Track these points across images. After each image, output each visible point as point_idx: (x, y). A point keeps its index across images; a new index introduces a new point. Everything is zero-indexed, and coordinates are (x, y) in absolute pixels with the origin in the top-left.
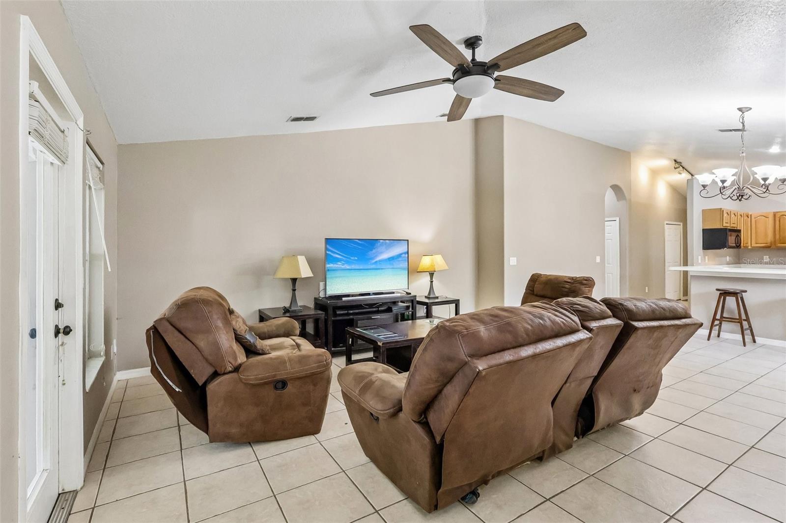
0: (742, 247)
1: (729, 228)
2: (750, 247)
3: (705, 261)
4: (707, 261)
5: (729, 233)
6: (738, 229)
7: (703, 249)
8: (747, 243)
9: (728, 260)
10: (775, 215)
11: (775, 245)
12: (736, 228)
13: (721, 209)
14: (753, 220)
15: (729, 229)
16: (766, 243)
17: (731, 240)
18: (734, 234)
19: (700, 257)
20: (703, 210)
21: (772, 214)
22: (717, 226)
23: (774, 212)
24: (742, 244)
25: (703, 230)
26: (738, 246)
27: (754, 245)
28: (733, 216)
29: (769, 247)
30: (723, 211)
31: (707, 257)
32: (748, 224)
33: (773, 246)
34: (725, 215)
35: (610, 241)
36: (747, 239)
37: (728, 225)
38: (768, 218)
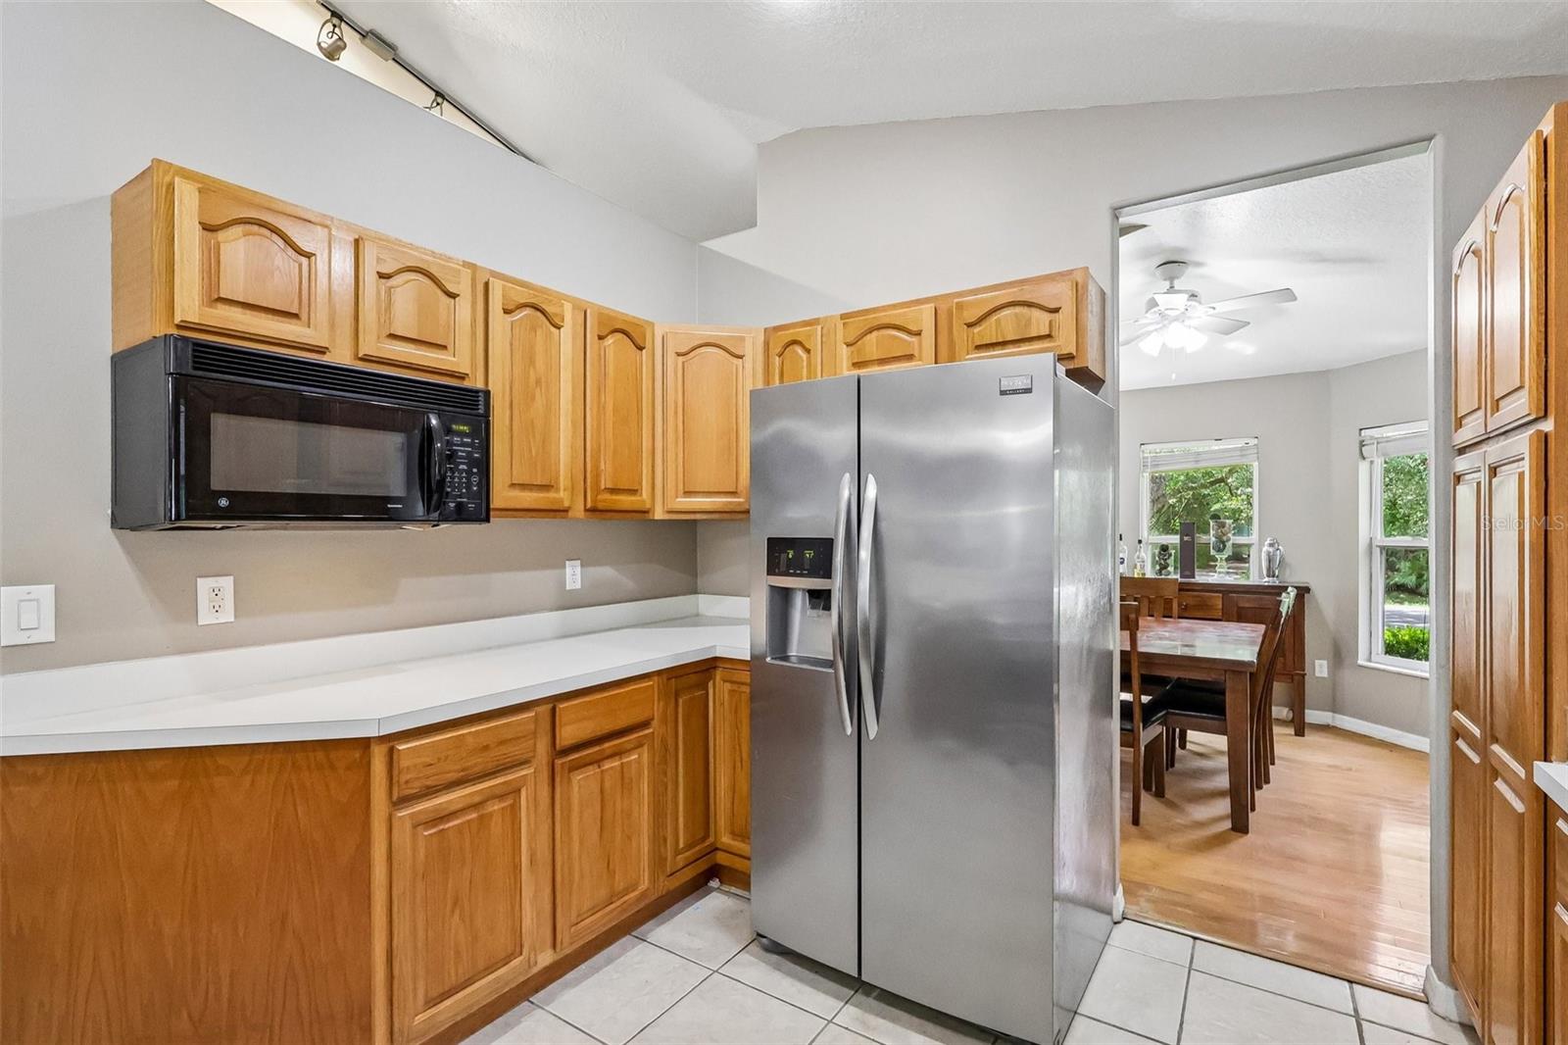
2: (657, 514)
7: (114, 523)
8: (637, 491)
10: (768, 345)
14: (671, 363)
21: (760, 336)
25: (114, 363)
29: (746, 512)
32: (638, 389)
36: (637, 472)
38: (741, 357)
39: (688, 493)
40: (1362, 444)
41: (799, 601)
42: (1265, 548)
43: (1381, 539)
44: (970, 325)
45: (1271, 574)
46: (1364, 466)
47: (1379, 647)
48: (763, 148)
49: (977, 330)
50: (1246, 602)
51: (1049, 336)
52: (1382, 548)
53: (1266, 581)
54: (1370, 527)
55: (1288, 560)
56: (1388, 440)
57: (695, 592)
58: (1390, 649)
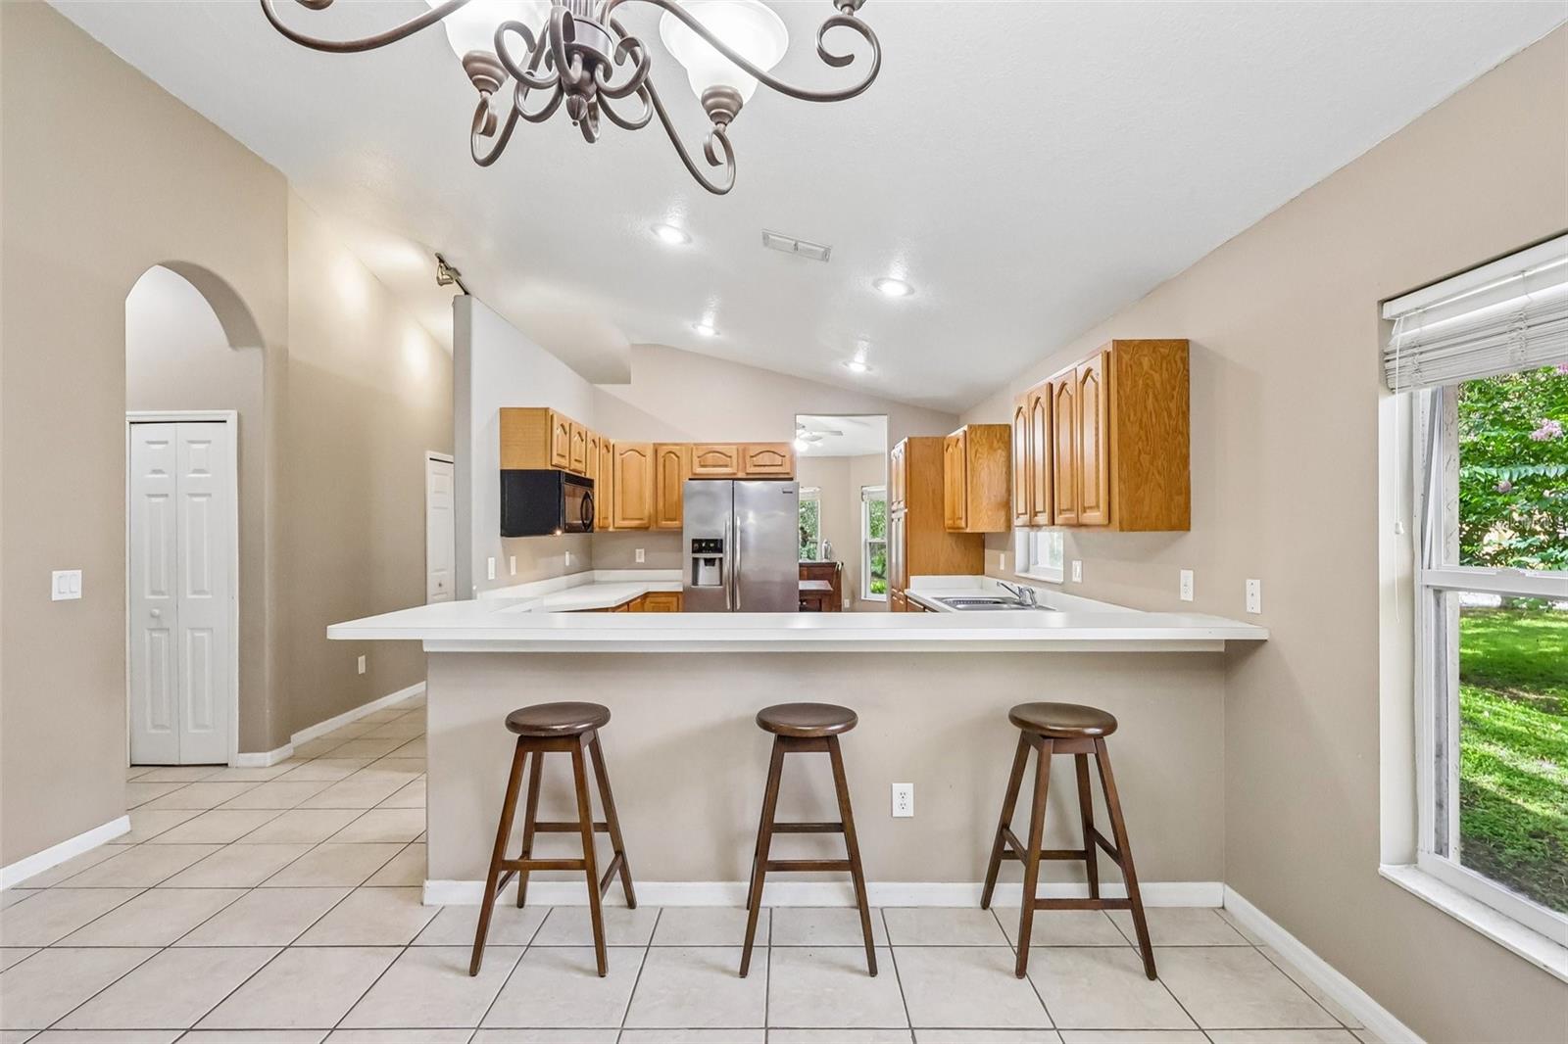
0: (597, 529)
1: (567, 471)
2: (611, 529)
3: (509, 571)
4: (513, 572)
5: (567, 487)
6: (588, 476)
7: (502, 535)
8: (606, 518)
9: (567, 564)
10: (656, 451)
11: (656, 522)
12: (583, 475)
13: (546, 410)
14: (618, 458)
15: (567, 474)
16: (641, 519)
17: (572, 506)
18: (581, 491)
19: (491, 561)
20: (501, 409)
21: (652, 446)
22: (539, 464)
23: (654, 444)
24: (596, 520)
25: (503, 472)
26: (587, 527)
27: (620, 523)
28: (576, 438)
29: (646, 528)
30: (552, 417)
31: (513, 559)
32: (608, 471)
33: (653, 528)
34: (558, 431)
35: (204, 499)
36: (607, 509)
37: (564, 462)
38: (644, 456)
39: (624, 519)
40: (862, 494)
41: (702, 563)
42: (824, 544)
43: (869, 541)
44: (752, 457)
45: (826, 557)
46: (863, 504)
47: (869, 591)
48: (634, 346)
49: (754, 459)
50: (817, 571)
51: (781, 465)
52: (870, 543)
53: (824, 561)
54: (865, 535)
55: (834, 549)
56: (873, 493)
57: (592, 569)
58: (873, 592)
